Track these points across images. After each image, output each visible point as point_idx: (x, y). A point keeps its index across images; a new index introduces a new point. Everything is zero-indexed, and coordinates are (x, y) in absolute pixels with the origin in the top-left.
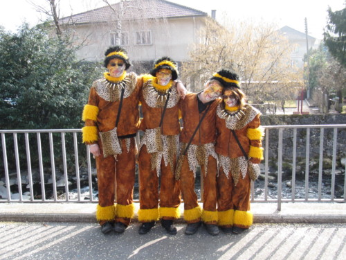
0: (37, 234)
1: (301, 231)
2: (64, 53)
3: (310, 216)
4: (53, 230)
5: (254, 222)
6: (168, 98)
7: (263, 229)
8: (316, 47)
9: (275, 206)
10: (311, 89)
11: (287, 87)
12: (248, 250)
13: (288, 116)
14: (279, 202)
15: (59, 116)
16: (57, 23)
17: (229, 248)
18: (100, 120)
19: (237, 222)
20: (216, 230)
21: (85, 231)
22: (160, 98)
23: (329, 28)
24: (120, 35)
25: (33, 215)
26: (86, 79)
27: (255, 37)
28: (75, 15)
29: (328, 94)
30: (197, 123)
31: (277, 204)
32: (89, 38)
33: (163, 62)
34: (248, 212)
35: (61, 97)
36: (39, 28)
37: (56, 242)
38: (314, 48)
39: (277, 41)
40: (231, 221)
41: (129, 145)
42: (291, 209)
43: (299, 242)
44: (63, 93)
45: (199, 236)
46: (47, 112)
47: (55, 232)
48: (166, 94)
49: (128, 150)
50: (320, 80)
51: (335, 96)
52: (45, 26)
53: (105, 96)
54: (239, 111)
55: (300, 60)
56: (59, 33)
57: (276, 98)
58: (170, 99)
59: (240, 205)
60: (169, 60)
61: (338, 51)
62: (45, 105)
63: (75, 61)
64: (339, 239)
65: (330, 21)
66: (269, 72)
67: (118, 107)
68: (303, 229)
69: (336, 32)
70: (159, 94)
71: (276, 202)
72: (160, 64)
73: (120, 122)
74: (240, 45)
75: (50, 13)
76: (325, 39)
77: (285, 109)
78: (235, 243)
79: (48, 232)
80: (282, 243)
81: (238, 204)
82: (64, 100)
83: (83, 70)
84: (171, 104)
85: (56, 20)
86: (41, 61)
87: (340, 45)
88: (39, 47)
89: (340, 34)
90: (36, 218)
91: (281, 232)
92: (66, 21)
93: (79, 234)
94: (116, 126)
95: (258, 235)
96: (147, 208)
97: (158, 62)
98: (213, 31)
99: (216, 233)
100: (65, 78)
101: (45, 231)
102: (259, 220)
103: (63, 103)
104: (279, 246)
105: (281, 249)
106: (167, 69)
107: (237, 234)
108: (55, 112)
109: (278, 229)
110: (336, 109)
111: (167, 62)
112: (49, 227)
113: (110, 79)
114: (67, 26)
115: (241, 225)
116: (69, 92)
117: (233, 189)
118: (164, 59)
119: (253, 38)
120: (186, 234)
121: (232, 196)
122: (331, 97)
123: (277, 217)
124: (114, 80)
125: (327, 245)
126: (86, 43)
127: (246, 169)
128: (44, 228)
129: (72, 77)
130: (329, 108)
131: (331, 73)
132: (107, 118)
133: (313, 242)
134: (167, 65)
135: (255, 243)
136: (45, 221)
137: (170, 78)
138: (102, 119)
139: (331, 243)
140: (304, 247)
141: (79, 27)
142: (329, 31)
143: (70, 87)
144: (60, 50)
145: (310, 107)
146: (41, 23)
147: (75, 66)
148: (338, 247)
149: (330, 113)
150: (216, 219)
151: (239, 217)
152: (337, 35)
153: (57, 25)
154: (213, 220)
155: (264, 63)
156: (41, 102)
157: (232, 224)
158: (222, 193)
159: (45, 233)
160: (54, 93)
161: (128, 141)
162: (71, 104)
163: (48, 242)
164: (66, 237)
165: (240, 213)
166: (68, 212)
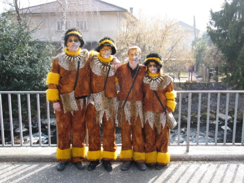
0: (8, 171)
1: (204, 166)
2: (23, 34)
3: (210, 156)
4: (21, 168)
5: (171, 161)
6: (109, 69)
7: (177, 165)
8: (200, 36)
9: (185, 148)
10: (197, 65)
11: (182, 63)
12: (168, 181)
13: (183, 83)
14: (188, 146)
15: (18, 81)
16: (18, 12)
17: (155, 180)
18: (61, 85)
19: (159, 161)
20: (144, 167)
21: (46, 169)
22: (104, 68)
23: (211, 23)
24: (65, 23)
25: (4, 156)
26: (39, 54)
27: (161, 27)
28: (31, 7)
29: (209, 68)
30: (131, 85)
31: (186, 147)
32: (41, 24)
33: (105, 41)
34: (167, 153)
35: (20, 66)
36: (4, 15)
37: (23, 177)
38: (199, 37)
39: (176, 31)
40: (155, 160)
41: (82, 104)
42: (196, 150)
43: (204, 175)
44: (23, 63)
45: (131, 171)
46: (9, 77)
47: (22, 170)
48: (108, 66)
49: (82, 108)
50: (204, 59)
51: (213, 70)
52: (9, 14)
53: (65, 66)
54: (159, 77)
55: (190, 45)
56: (19, 19)
57: (175, 71)
58: (111, 70)
59: (162, 149)
60: (109, 39)
61: (217, 39)
62: (8, 72)
63: (31, 40)
64: (231, 172)
65: (211, 18)
66: (171, 52)
67: (76, 76)
68: (205, 165)
69: (215, 27)
70: (103, 65)
71: (185, 145)
72: (103, 42)
73: (77, 87)
74: (151, 32)
75: (13, 5)
76: (208, 31)
77: (181, 79)
78: (159, 177)
79: (17, 170)
80: (192, 176)
81: (160, 147)
82: (22, 69)
83: (37, 47)
84: (112, 73)
85: (17, 10)
86: (5, 39)
87: (218, 35)
88: (4, 29)
89: (218, 28)
90: (7, 159)
91: (191, 167)
92: (24, 11)
93: (41, 171)
94: (74, 90)
95: (174, 170)
96: (93, 151)
97: (101, 42)
98: (132, 22)
99: (144, 168)
100: (23, 52)
101: (14, 169)
102: (175, 159)
103: (22, 71)
104: (191, 178)
105: (192, 180)
106: (108, 46)
107: (159, 169)
108: (16, 77)
109: (188, 165)
110: (214, 79)
111: (108, 41)
112: (17, 165)
113: (69, 53)
114: (25, 15)
115: (162, 163)
116: (27, 63)
117: (156, 137)
118: (105, 39)
119: (160, 28)
120: (122, 170)
121: (156, 141)
122: (211, 71)
123: (186, 156)
124: (72, 54)
125: (224, 177)
126: (39, 27)
127: (165, 122)
128: (13, 167)
129: (29, 52)
130: (210, 78)
131: (211, 54)
132: (68, 84)
133: (214, 175)
134: (108, 43)
135: (173, 176)
136: (14, 161)
137: (111, 53)
138: (63, 84)
139: (226, 175)
140: (207, 179)
141: (34, 16)
142: (211, 25)
143: (28, 59)
144: (20, 32)
145: (197, 77)
146: (5, 11)
147: (31, 44)
148: (232, 178)
149: (211, 81)
150: (144, 159)
151: (161, 157)
152: (216, 29)
153: (18, 14)
154: (141, 159)
155: (167, 46)
156: (5, 69)
157: (155, 162)
158: (148, 139)
159: (15, 171)
160: (16, 64)
161: (82, 101)
162: (28, 72)
163: (17, 177)
164: (31, 174)
165: (161, 154)
166: (32, 154)
